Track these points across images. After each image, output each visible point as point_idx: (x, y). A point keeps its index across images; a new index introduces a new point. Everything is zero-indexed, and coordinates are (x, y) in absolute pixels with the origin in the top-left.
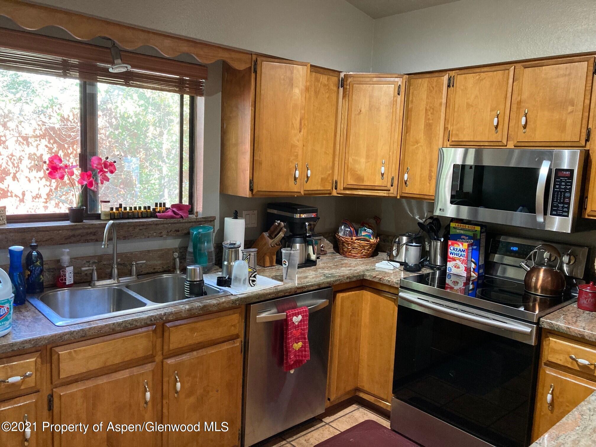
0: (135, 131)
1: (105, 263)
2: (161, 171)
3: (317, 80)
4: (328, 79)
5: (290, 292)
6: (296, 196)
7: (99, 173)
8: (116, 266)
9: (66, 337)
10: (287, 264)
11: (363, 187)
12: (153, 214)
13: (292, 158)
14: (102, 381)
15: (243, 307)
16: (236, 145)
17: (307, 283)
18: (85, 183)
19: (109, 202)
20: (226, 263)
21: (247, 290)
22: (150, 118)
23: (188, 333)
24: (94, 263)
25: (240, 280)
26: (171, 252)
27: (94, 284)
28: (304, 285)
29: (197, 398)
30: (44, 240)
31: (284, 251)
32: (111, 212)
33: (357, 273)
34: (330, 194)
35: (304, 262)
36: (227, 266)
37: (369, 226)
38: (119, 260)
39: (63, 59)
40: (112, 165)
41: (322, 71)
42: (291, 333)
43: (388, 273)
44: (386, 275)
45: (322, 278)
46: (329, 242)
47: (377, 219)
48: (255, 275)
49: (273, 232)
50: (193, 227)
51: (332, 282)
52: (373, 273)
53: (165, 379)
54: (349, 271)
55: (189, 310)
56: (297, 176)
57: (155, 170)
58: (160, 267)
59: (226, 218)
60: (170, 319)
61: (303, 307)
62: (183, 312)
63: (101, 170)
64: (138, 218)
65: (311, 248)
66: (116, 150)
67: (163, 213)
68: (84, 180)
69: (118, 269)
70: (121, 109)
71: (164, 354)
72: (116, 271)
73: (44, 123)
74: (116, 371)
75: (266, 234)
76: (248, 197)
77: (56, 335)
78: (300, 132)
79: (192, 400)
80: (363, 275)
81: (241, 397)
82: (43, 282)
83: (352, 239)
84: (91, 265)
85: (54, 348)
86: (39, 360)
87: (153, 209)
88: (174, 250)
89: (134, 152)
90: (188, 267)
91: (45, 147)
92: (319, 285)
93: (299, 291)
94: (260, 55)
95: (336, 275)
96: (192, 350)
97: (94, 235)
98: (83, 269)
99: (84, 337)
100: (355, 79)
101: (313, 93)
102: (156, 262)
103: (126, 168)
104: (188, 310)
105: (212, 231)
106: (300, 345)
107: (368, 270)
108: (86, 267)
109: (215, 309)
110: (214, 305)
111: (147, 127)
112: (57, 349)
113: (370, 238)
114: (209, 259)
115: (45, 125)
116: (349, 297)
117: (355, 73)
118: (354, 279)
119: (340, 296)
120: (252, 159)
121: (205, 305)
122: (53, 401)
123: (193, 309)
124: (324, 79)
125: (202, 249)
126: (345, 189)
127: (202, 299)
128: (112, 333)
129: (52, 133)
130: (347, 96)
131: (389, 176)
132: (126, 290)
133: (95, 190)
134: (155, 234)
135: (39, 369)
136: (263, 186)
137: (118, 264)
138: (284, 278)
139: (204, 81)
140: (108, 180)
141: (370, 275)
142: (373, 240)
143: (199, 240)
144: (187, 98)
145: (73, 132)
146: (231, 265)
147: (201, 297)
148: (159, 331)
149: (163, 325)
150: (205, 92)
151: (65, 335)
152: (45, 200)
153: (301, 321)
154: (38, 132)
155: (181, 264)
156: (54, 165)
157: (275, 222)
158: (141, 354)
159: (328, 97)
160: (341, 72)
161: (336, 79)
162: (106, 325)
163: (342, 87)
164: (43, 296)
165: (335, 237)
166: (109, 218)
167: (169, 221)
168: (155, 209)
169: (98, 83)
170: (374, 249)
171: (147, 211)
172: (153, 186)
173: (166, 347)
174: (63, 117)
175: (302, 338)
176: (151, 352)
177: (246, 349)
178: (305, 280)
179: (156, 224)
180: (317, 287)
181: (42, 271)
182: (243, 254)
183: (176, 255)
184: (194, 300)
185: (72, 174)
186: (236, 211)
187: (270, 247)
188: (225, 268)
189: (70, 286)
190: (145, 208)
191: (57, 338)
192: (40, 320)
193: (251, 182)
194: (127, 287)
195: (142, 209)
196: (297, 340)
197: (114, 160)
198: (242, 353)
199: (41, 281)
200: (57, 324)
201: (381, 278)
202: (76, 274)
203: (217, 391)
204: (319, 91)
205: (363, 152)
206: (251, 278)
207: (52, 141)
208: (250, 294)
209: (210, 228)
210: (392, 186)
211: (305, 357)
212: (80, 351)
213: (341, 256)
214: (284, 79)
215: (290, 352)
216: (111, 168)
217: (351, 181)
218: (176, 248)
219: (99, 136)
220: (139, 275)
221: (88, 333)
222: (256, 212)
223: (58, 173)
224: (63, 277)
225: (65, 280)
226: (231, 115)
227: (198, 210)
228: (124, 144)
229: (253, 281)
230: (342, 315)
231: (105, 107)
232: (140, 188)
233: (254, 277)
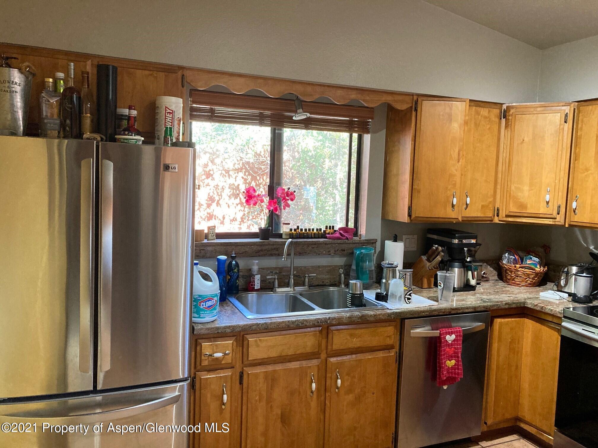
0: (314, 163)
1: (284, 274)
2: (334, 198)
3: (478, 113)
4: (489, 111)
5: (444, 312)
6: (454, 222)
7: (282, 200)
8: (292, 277)
9: (254, 327)
10: (442, 285)
11: (526, 215)
12: (324, 235)
13: (449, 187)
14: (279, 367)
15: (399, 322)
16: (397, 175)
17: (462, 305)
18: (272, 208)
19: (289, 224)
20: (384, 281)
21: (403, 306)
22: (327, 151)
23: (348, 337)
24: (276, 273)
25: (396, 296)
26: (338, 268)
27: (275, 290)
28: (459, 306)
29: (355, 397)
30: (241, 252)
31: (439, 273)
32: (291, 232)
33: (517, 300)
34: (492, 221)
35: (462, 287)
36: (385, 283)
37: (535, 254)
38: (295, 272)
39: (260, 112)
40: (292, 194)
41: (482, 104)
42: (444, 350)
43: (552, 303)
44: (549, 304)
45: (478, 302)
46: (492, 269)
47: (547, 248)
48: (411, 293)
49: (431, 256)
50: (357, 248)
51: (489, 307)
52: (536, 301)
53: (328, 375)
54: (509, 298)
55: (350, 317)
56: (455, 203)
57: (330, 197)
58: (328, 281)
59: (386, 241)
60: (333, 323)
61: (457, 328)
62: (345, 318)
63: (284, 199)
64: (312, 238)
65: (470, 273)
66: (297, 180)
67: (331, 234)
68: (271, 206)
69: (294, 280)
70: (303, 145)
71: (328, 353)
72: (292, 281)
73: (241, 159)
74: (290, 361)
75: (424, 258)
76: (406, 222)
77: (247, 325)
78: (458, 162)
79: (351, 397)
80: (524, 303)
81: (395, 403)
82: (238, 286)
83: (515, 267)
84: (273, 275)
85: (245, 336)
86: (235, 342)
87: (324, 231)
88: (341, 267)
89: (312, 181)
90: (351, 282)
91: (242, 179)
92: (475, 308)
93: (453, 312)
94: (420, 95)
95: (494, 300)
96: (352, 353)
97: (277, 250)
98: (268, 277)
99: (267, 329)
100: (518, 110)
101: (473, 125)
102: (324, 276)
103: (305, 196)
104: (348, 317)
105: (373, 252)
106: (453, 362)
107: (529, 298)
108: (270, 276)
109: (372, 319)
110: (371, 316)
111: (324, 159)
112: (247, 336)
113: (537, 267)
114: (370, 277)
115: (242, 160)
116: (507, 323)
117: (518, 104)
118: (514, 306)
119: (498, 321)
120: (411, 188)
121: (363, 315)
122: (243, 377)
123: (353, 317)
124: (484, 112)
125: (364, 267)
126: (507, 216)
127: (360, 309)
128: (287, 329)
129: (247, 166)
130: (510, 126)
131: (555, 203)
132: (299, 297)
133: (279, 214)
134: (324, 252)
135: (235, 350)
136: (420, 212)
137: (294, 275)
138: (439, 299)
139: (370, 120)
140: (288, 206)
141: (531, 303)
142: (538, 269)
143: (362, 259)
144: (355, 136)
145: (264, 165)
146: (389, 283)
147: (360, 308)
148: (324, 332)
149: (328, 327)
150: (371, 130)
151: (253, 326)
152: (239, 223)
153: (454, 340)
154: (237, 166)
155: (346, 280)
156: (250, 194)
157: (433, 246)
158: (309, 350)
159: (489, 128)
160: (504, 104)
161: (498, 111)
162: (283, 322)
163: (504, 118)
164: (238, 296)
165: (498, 265)
166: (289, 237)
167: (336, 241)
168: (325, 231)
169: (284, 129)
170: (541, 278)
171: (319, 233)
172: (327, 212)
173: (329, 347)
174: (256, 153)
175: (455, 357)
176: (317, 350)
177: (401, 360)
178: (461, 302)
179: (326, 244)
180: (472, 310)
181: (238, 277)
182: (400, 274)
183: (341, 271)
184: (354, 310)
185: (262, 201)
186: (396, 235)
187: (428, 269)
188: (383, 285)
189: (257, 290)
190: (317, 230)
191: (248, 327)
192: (236, 313)
193: (410, 208)
194: (301, 295)
195: (315, 231)
196: (450, 358)
197: (293, 190)
198: (397, 362)
199: (237, 284)
200: (248, 317)
201: (543, 307)
202: (262, 281)
203: (373, 394)
204: (479, 124)
205: (526, 179)
206: (406, 296)
207: (247, 174)
208: (406, 310)
209: (372, 249)
210: (558, 214)
211: (458, 374)
212: (264, 340)
213: (504, 284)
214: (443, 115)
215: (443, 368)
216: (292, 197)
217: (513, 209)
218: (342, 266)
219: (284, 168)
220: (310, 286)
221: (269, 327)
222: (416, 236)
223: (252, 201)
224: (252, 283)
225: (254, 286)
226: (394, 149)
227: (362, 233)
228: (305, 175)
229: (409, 299)
230: (500, 340)
231: (289, 143)
232: (316, 213)
233: (410, 295)
